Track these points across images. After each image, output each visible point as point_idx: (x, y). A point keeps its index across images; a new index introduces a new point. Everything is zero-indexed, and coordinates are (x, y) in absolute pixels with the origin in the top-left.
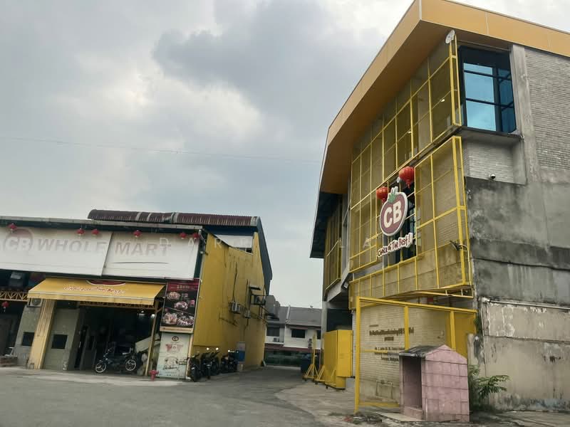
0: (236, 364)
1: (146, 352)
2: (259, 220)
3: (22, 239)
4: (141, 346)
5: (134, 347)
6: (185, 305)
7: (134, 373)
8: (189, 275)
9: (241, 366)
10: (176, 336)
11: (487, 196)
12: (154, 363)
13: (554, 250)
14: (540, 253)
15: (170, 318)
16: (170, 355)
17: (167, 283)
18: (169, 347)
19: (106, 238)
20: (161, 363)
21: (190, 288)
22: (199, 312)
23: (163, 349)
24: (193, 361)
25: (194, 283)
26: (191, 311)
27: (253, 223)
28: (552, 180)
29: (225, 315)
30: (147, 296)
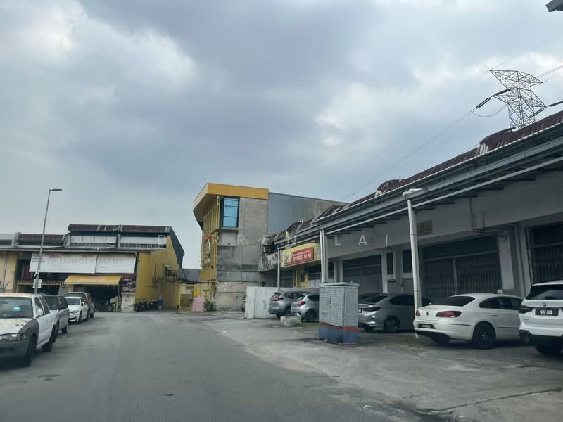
0: (157, 306)
1: (115, 303)
2: (171, 228)
3: (56, 259)
4: (112, 300)
5: (109, 301)
6: (131, 284)
7: (112, 311)
8: (133, 272)
9: (160, 307)
10: (128, 296)
11: (224, 251)
12: (119, 307)
13: (243, 266)
14: (239, 267)
15: (125, 289)
16: (126, 303)
17: (123, 275)
18: (126, 300)
19: (95, 258)
20: (123, 307)
21: (133, 277)
22: (137, 285)
23: (123, 302)
24: (136, 305)
25: (135, 275)
26: (134, 286)
27: (167, 231)
28: (247, 244)
29: (151, 284)
30: (115, 281)
